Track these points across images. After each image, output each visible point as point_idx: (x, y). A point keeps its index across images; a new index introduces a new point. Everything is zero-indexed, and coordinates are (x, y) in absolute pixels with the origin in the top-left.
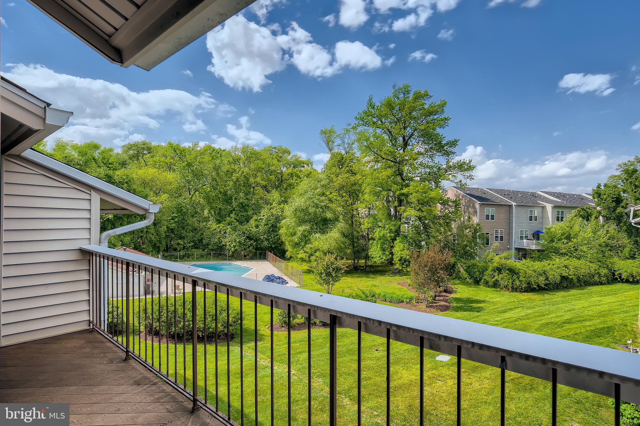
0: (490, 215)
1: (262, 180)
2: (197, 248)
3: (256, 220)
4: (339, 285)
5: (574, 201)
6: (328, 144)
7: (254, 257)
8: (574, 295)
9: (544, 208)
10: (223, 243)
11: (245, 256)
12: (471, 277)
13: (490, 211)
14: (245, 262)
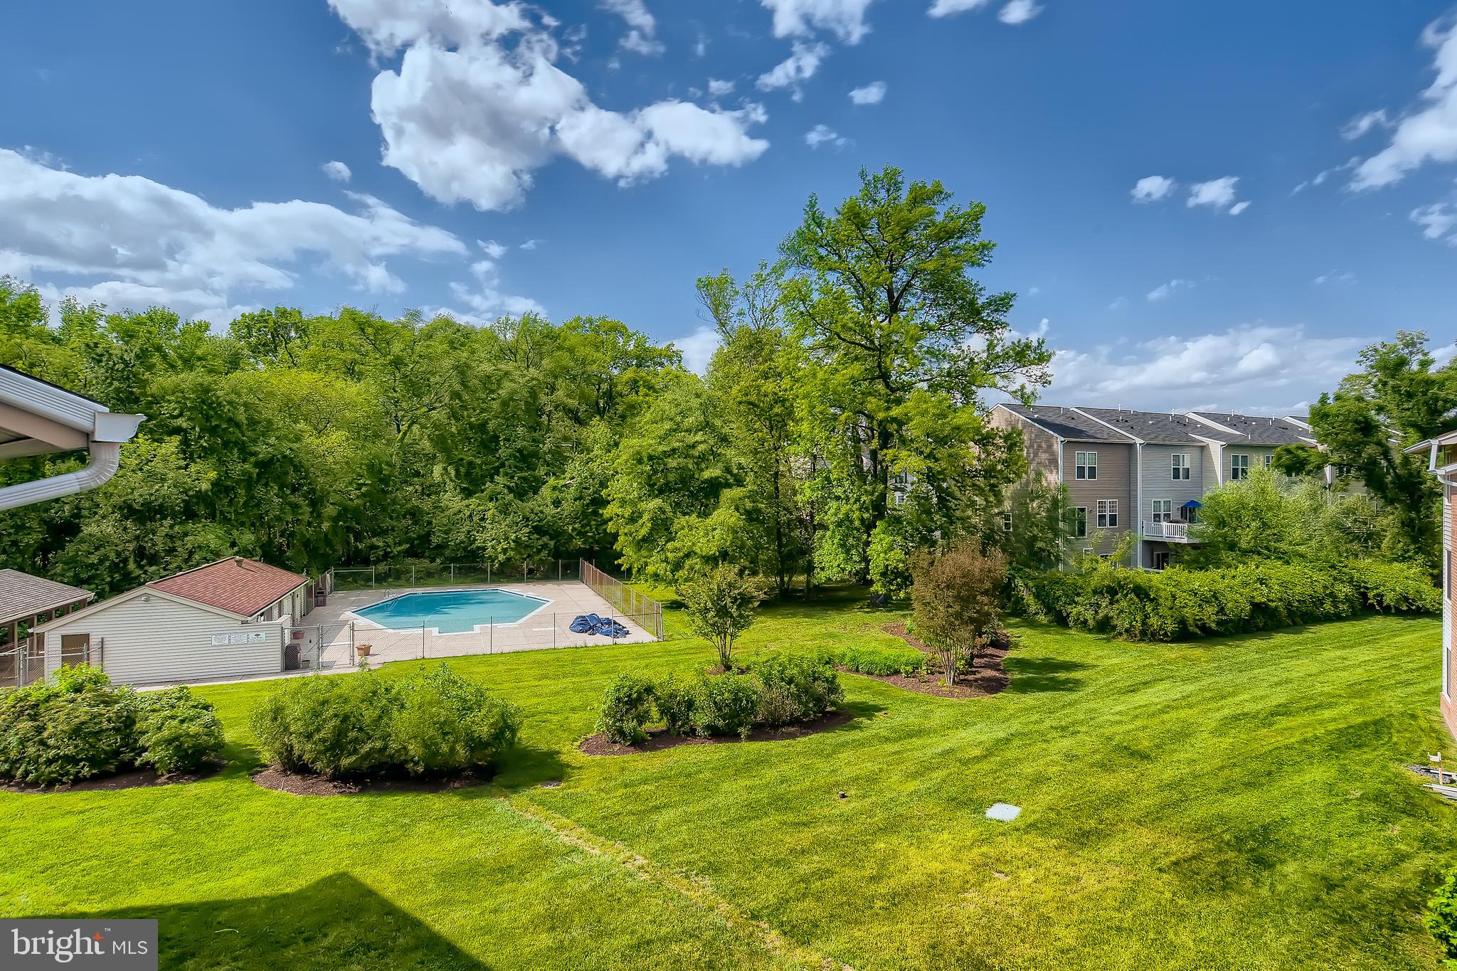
0: (1087, 466)
1: (568, 396)
2: (416, 556)
3: (554, 488)
4: (748, 636)
5: (1267, 434)
6: (716, 312)
7: (550, 574)
8: (1282, 647)
9: (1203, 448)
10: (478, 544)
11: (531, 571)
12: (1050, 609)
13: (1087, 458)
14: (531, 586)
